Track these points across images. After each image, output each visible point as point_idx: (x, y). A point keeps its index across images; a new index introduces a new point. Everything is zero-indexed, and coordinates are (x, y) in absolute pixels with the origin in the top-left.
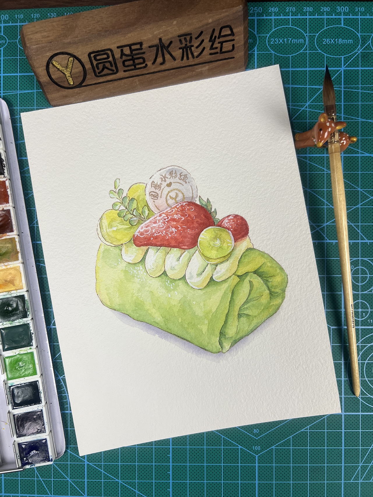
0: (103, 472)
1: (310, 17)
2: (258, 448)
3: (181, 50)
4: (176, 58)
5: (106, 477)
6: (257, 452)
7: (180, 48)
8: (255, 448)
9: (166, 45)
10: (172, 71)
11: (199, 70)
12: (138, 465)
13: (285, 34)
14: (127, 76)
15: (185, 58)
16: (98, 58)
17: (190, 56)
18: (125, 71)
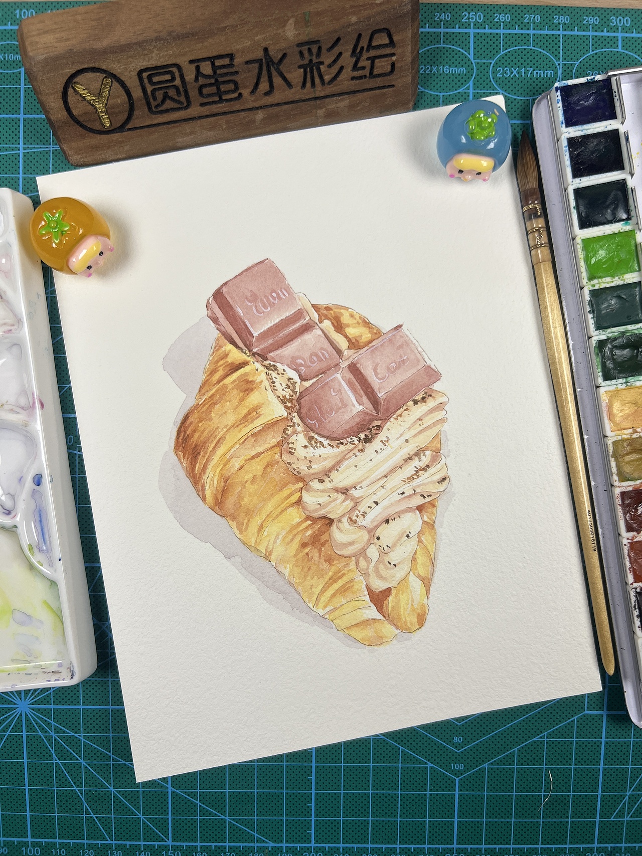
0: (199, 804)
1: (565, 33)
2: (460, 767)
3: (302, 70)
4: (292, 84)
5: (204, 812)
6: (457, 773)
7: (300, 67)
8: (454, 766)
9: (276, 61)
10: (285, 107)
11: (334, 106)
12: (257, 793)
13: (522, 61)
14: (206, 113)
15: (309, 84)
16: (155, 79)
17: (317, 80)
18: (202, 105)
